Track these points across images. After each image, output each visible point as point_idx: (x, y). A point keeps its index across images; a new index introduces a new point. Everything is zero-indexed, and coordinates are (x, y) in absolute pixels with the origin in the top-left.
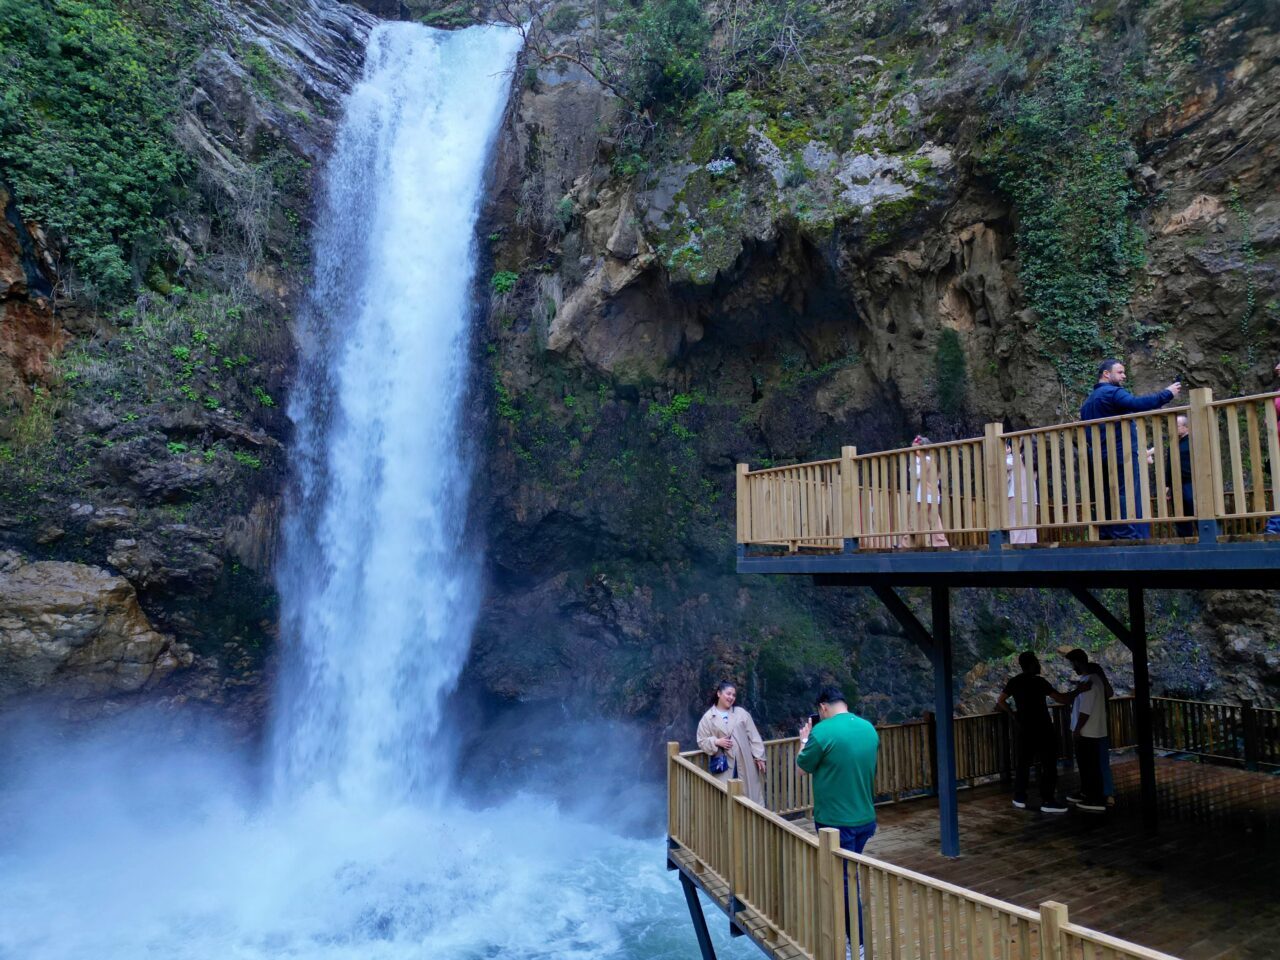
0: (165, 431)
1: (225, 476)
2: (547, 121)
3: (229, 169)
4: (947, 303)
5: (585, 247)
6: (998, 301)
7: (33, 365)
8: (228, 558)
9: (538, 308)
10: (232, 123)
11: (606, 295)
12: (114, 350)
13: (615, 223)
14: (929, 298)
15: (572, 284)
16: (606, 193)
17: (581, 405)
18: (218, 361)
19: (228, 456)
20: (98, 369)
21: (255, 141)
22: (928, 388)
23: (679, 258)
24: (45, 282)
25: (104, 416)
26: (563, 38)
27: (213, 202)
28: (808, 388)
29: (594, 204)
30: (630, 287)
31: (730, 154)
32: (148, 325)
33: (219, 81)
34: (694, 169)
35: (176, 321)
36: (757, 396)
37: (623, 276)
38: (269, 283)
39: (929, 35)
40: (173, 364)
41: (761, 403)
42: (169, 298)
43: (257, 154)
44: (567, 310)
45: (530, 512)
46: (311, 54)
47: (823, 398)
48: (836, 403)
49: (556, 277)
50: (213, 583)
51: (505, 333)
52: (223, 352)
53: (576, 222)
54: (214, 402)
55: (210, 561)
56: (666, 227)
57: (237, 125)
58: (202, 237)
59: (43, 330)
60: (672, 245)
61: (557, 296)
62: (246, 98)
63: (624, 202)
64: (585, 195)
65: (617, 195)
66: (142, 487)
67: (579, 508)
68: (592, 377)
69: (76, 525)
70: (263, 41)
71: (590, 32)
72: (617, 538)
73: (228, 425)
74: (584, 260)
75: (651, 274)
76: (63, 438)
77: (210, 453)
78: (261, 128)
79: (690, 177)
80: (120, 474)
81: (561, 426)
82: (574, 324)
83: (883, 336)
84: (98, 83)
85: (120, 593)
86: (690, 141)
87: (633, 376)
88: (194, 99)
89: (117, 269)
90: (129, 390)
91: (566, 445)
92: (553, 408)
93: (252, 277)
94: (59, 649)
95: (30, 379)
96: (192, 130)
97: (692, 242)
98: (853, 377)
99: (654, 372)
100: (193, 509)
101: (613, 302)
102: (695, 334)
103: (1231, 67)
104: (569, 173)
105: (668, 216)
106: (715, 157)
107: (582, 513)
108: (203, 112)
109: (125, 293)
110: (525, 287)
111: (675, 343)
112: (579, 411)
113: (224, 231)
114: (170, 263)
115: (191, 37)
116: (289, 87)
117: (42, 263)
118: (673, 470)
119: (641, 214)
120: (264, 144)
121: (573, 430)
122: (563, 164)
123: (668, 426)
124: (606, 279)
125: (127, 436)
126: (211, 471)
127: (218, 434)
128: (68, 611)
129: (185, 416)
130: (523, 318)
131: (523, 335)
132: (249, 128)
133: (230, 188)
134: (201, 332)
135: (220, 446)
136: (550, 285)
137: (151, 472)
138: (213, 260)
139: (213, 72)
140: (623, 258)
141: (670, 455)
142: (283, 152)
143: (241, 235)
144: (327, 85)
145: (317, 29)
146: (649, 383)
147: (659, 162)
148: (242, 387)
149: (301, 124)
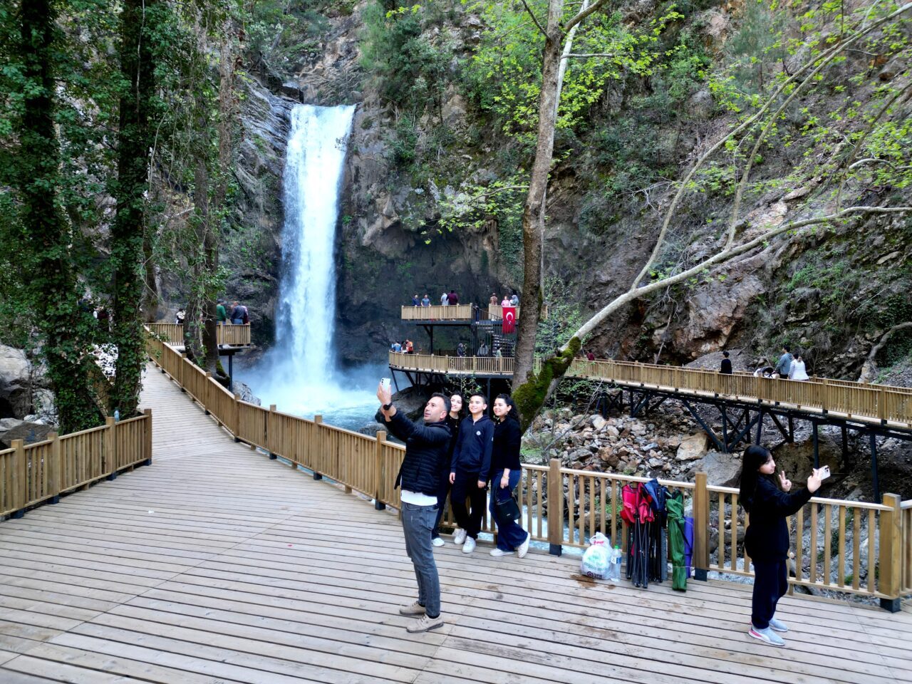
0: (243, 277)
1: (260, 290)
2: (362, 165)
3: (253, 183)
4: (485, 242)
5: (375, 210)
6: (496, 244)
8: (264, 317)
9: (359, 231)
10: (251, 165)
11: (383, 229)
12: (225, 251)
13: (386, 205)
14: (480, 240)
15: (371, 223)
16: (382, 194)
17: (375, 264)
18: (256, 253)
19: (260, 283)
21: (259, 171)
22: (478, 268)
23: (407, 221)
26: (367, 132)
27: (248, 196)
28: (449, 263)
29: (378, 196)
30: (391, 227)
31: (422, 187)
32: (234, 242)
33: (247, 151)
34: (411, 189)
35: (241, 239)
36: (433, 264)
37: (388, 223)
38: (266, 222)
39: (485, 152)
40: (242, 253)
41: (435, 266)
42: (237, 230)
43: (260, 176)
44: (370, 232)
45: (358, 301)
46: (273, 131)
47: (452, 267)
48: (456, 269)
49: (365, 220)
50: (260, 324)
51: (348, 239)
52: (256, 249)
53: (372, 202)
54: (255, 266)
55: (259, 318)
56: (402, 209)
57: (253, 165)
58: (244, 207)
60: (404, 216)
61: (366, 226)
62: (256, 156)
63: (389, 198)
64: (375, 193)
65: (386, 195)
66: (238, 295)
67: (374, 301)
68: (378, 256)
70: (259, 132)
71: (377, 129)
72: (387, 311)
73: (260, 274)
74: (375, 215)
75: (397, 224)
77: (255, 283)
78: (261, 167)
79: (410, 192)
80: (233, 291)
81: (368, 271)
82: (373, 237)
83: (467, 250)
86: (410, 179)
87: (392, 256)
88: (239, 159)
90: (231, 263)
91: (370, 279)
92: (365, 265)
93: (261, 220)
96: (241, 172)
97: (410, 216)
98: (460, 261)
99: (399, 254)
100: (253, 301)
101: (386, 232)
102: (412, 244)
104: (370, 182)
105: (403, 206)
106: (418, 187)
107: (375, 302)
108: (242, 162)
110: (355, 222)
111: (406, 246)
112: (374, 267)
113: (251, 205)
114: (237, 219)
116: (268, 148)
118: (405, 288)
119: (394, 204)
120: (262, 171)
121: (372, 273)
122: (368, 179)
123: (404, 274)
124: (383, 223)
125: (233, 279)
126: (257, 289)
127: (257, 277)
129: (248, 271)
130: (354, 233)
131: (354, 240)
132: (257, 166)
133: (254, 191)
134: (249, 242)
135: (258, 280)
136: (363, 222)
137: (240, 290)
138: (249, 215)
139: (245, 148)
140: (389, 217)
141: (405, 283)
142: (268, 174)
143: (257, 206)
144: (280, 144)
145: (275, 119)
146: (397, 258)
147: (400, 185)
148: (263, 261)
149: (274, 162)
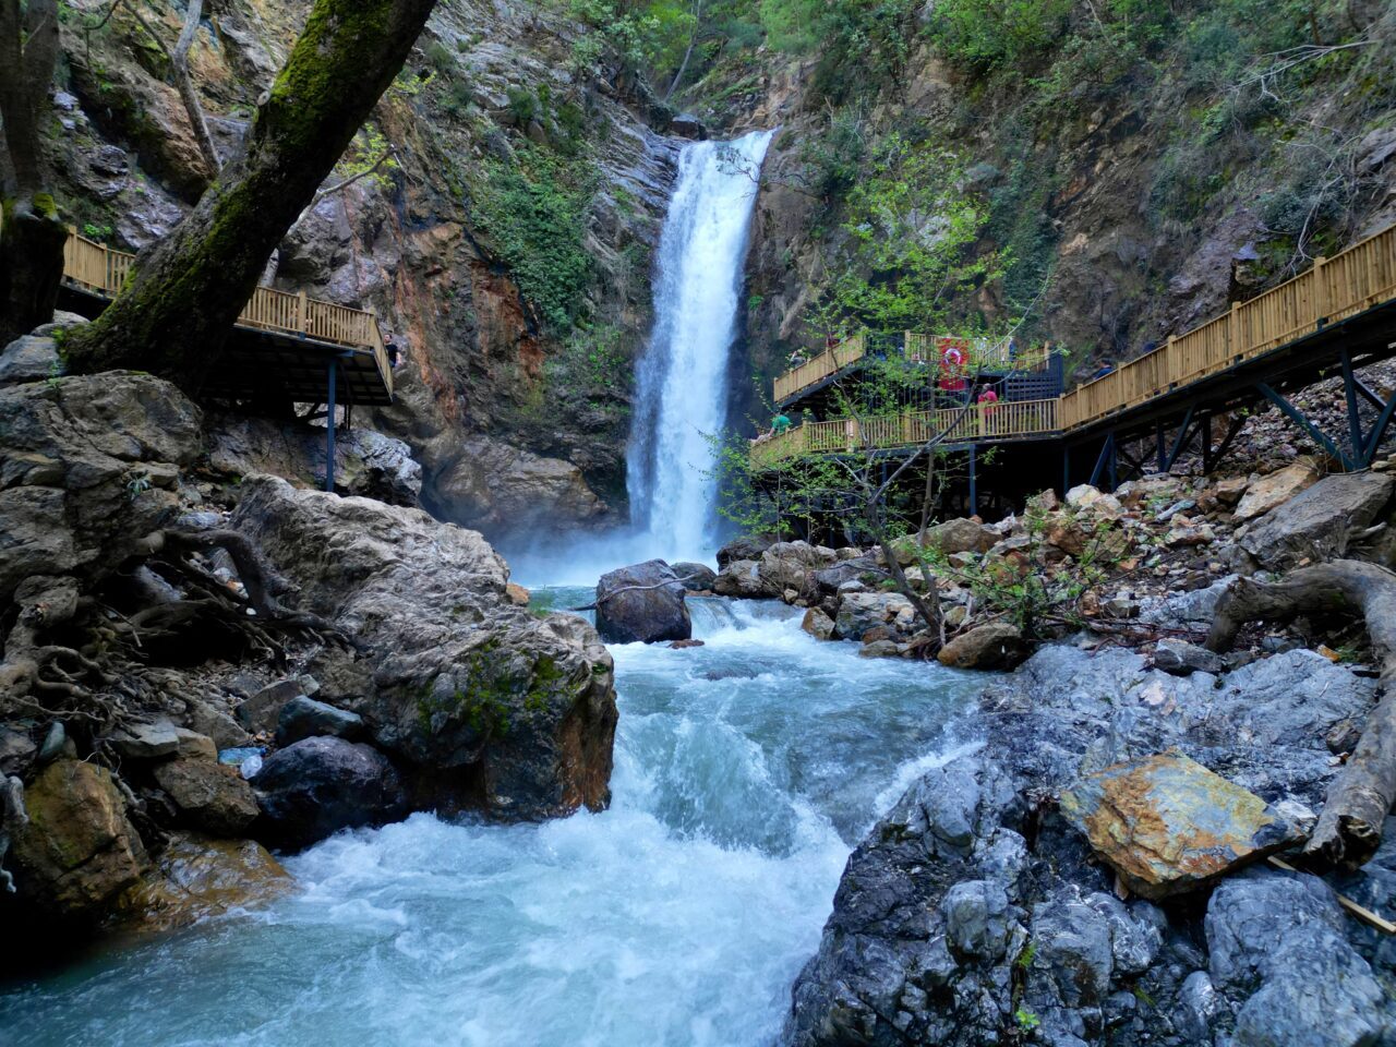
0: (589, 398)
1: (614, 418)
2: (775, 207)
3: (611, 259)
4: (982, 296)
5: (797, 278)
6: (999, 293)
7: (533, 370)
9: (773, 316)
10: (609, 232)
11: (808, 305)
12: (564, 360)
13: (811, 263)
15: (792, 300)
16: (807, 247)
18: (610, 361)
20: (558, 369)
21: (621, 239)
24: (534, 330)
25: (563, 392)
26: (785, 153)
27: (603, 278)
29: (801, 253)
31: (869, 220)
32: (578, 346)
33: (603, 211)
34: (851, 229)
35: (589, 342)
37: (816, 294)
38: (631, 317)
40: (590, 364)
42: (586, 331)
43: (621, 247)
44: (789, 316)
46: (647, 181)
49: (783, 297)
51: (756, 332)
52: (611, 357)
53: (792, 264)
54: (609, 382)
55: (612, 460)
56: (837, 264)
57: (612, 232)
58: (598, 296)
59: (535, 352)
60: (839, 275)
61: (783, 307)
62: (616, 217)
63: (816, 251)
64: (796, 248)
65: (812, 248)
66: (581, 425)
69: (557, 442)
70: (622, 182)
71: (801, 147)
73: (616, 393)
74: (797, 285)
76: (549, 403)
77: (609, 408)
78: (623, 232)
79: (850, 234)
80: (571, 419)
82: (792, 324)
84: (550, 227)
85: (577, 473)
88: (591, 223)
89: (565, 320)
90: (572, 378)
93: (622, 315)
94: (555, 494)
95: (532, 376)
96: (592, 241)
100: (604, 435)
101: (812, 308)
103: (1094, 165)
104: (788, 236)
105: (837, 258)
106: (862, 222)
108: (596, 229)
109: (567, 331)
110: (766, 304)
113: (608, 291)
114: (585, 313)
115: (588, 189)
116: (637, 204)
117: (533, 320)
119: (825, 257)
120: (626, 239)
122: (786, 229)
124: (809, 295)
125: (574, 400)
126: (610, 417)
127: (612, 399)
128: (558, 478)
129: (597, 390)
130: (764, 323)
131: (765, 332)
132: (618, 233)
133: (611, 269)
134: (601, 347)
135: (612, 404)
136: (779, 302)
137: (584, 418)
138: (604, 308)
139: (599, 205)
140: (816, 283)
142: (635, 243)
143: (617, 293)
144: (656, 198)
145: (650, 163)
147: (834, 226)
148: (621, 373)
149: (644, 224)
